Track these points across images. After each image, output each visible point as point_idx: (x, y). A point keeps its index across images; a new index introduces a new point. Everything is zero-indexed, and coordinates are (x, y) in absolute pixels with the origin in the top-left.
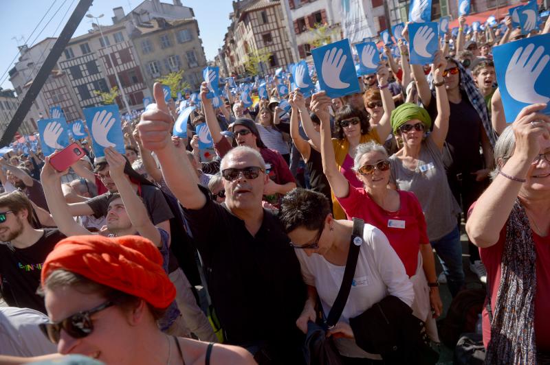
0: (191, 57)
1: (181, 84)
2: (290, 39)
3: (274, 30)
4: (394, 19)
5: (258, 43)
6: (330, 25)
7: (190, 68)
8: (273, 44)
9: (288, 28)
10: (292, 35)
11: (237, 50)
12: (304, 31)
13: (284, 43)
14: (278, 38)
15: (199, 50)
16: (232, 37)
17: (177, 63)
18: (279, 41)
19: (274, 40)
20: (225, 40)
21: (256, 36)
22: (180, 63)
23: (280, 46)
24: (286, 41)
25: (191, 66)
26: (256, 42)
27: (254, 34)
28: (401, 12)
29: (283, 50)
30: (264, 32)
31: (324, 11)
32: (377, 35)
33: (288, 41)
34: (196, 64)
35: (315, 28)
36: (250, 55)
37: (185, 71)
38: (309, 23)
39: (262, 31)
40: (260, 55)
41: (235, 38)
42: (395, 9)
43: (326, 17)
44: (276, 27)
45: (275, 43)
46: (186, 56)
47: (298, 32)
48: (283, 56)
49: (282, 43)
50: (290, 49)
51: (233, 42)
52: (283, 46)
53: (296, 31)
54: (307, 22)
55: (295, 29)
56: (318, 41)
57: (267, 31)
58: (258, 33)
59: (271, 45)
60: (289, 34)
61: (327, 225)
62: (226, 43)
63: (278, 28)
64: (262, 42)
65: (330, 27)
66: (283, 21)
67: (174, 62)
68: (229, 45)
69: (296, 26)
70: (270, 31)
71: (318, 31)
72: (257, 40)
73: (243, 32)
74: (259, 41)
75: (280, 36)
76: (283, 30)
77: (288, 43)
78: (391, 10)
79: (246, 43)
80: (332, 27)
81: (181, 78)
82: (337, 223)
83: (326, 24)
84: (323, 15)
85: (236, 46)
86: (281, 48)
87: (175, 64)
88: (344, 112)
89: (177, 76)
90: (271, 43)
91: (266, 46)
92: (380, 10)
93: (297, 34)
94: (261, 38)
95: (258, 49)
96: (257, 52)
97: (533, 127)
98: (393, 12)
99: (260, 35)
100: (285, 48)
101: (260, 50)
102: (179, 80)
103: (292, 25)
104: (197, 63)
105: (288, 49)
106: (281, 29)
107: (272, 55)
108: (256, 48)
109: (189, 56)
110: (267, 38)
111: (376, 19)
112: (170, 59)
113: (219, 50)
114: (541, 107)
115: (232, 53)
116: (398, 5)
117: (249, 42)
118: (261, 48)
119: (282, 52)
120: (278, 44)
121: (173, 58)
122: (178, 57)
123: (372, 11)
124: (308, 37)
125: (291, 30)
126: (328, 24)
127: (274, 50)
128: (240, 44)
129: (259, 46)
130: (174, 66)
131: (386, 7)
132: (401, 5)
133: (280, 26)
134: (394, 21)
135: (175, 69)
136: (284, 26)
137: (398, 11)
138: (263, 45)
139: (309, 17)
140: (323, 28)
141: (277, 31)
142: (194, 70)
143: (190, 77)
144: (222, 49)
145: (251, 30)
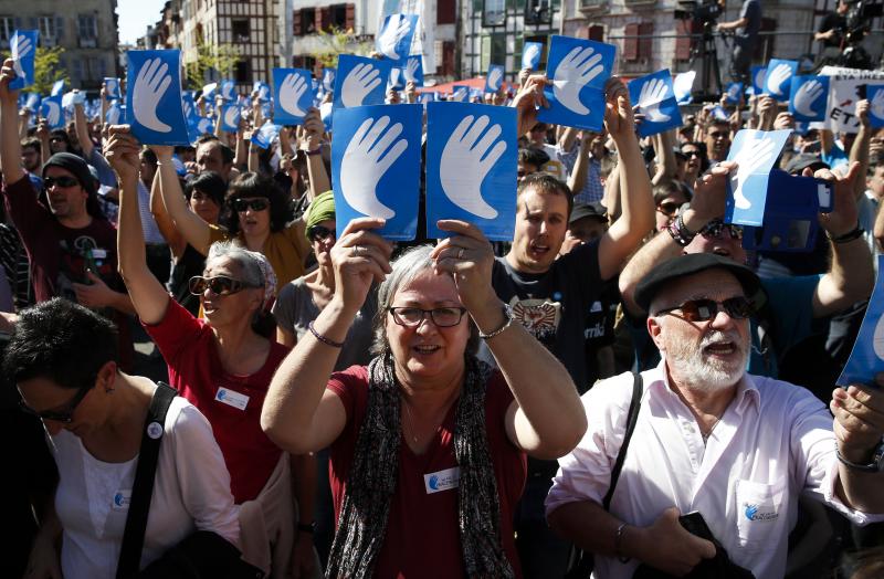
0: (87, 27)
1: (53, 72)
2: (283, 41)
3: (257, 17)
4: (470, 52)
5: (222, 33)
6: (358, 34)
7: (79, 46)
8: (250, 42)
9: (281, 21)
10: (286, 34)
11: (181, 36)
12: (309, 33)
13: (270, 45)
14: (261, 35)
15: (107, 19)
16: (177, 10)
17: (56, 32)
18: (261, 40)
19: (254, 35)
20: (164, 11)
21: (222, 20)
22: (61, 33)
23: (262, 47)
24: (274, 42)
25: (84, 43)
26: (219, 30)
27: (218, 16)
28: (482, 42)
29: (266, 57)
30: (238, 16)
31: (352, 8)
32: (435, 71)
33: (278, 43)
34: (92, 43)
35: (330, 32)
36: (201, 52)
37: (67, 49)
38: (322, 21)
39: (234, 12)
40: (220, 55)
41: (181, 13)
42: (474, 35)
43: (353, 19)
44: (261, 12)
45: (254, 39)
46: (78, 23)
47: (298, 31)
48: (262, 67)
49: (265, 43)
50: (278, 57)
51: (176, 19)
52: (266, 49)
53: (295, 29)
54: (318, 18)
55: (295, 26)
56: (330, 55)
57: (244, 16)
58: (225, 16)
59: (245, 43)
60: (282, 31)
61: (101, 380)
62: (164, 18)
63: (265, 17)
64: (229, 34)
65: (357, 38)
66: (275, 6)
67: (51, 29)
68: (168, 22)
69: (298, 21)
70: (250, 16)
71: (335, 39)
72: (222, 27)
73: (199, 7)
74: (225, 30)
75: (265, 31)
76: (274, 23)
77: (277, 47)
78: (467, 36)
79: (199, 27)
80: (362, 38)
81: (56, 61)
82: (126, 381)
83: (351, 31)
84: (348, 14)
85: (182, 29)
86: (262, 52)
87: (52, 34)
88: (242, 184)
89: (48, 56)
90: (244, 39)
91: (235, 42)
92: (448, 31)
93: (295, 35)
94: (229, 25)
95: (220, 43)
96: (216, 47)
97: (353, 255)
98: (469, 39)
99: (229, 20)
100: (270, 53)
101: (223, 47)
102: (53, 64)
103: (291, 17)
104: (97, 40)
105: (276, 58)
106: (270, 19)
107: (244, 60)
108: (216, 41)
109: (82, 22)
110: (241, 28)
111: (439, 44)
112: (43, 22)
113: (150, 27)
114: (376, 223)
115: (171, 40)
116: (479, 30)
117: (205, 28)
118: (225, 43)
119: (262, 61)
120: (258, 43)
121: (50, 21)
122: (60, 21)
123: (434, 29)
124: (314, 45)
125: (286, 25)
126: (354, 31)
127: (248, 53)
128: (189, 26)
129: (222, 39)
130: (48, 36)
131: (459, 28)
132: (485, 31)
133: (269, 12)
134: (467, 55)
135: (48, 41)
136: (276, 14)
137: (478, 40)
138: (230, 40)
139: (323, 11)
140: (344, 36)
141: (261, 21)
142: (87, 52)
143: (76, 64)
144: (154, 26)
145: (214, 7)
